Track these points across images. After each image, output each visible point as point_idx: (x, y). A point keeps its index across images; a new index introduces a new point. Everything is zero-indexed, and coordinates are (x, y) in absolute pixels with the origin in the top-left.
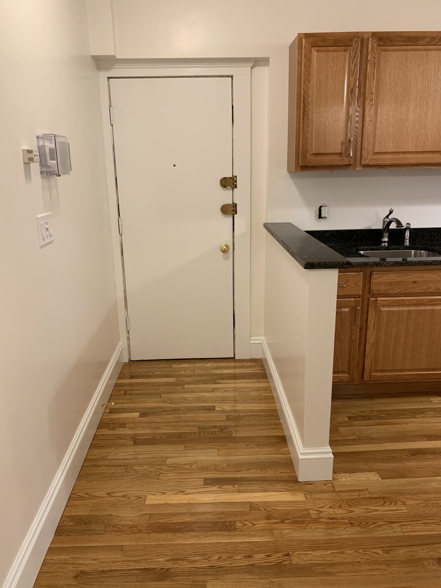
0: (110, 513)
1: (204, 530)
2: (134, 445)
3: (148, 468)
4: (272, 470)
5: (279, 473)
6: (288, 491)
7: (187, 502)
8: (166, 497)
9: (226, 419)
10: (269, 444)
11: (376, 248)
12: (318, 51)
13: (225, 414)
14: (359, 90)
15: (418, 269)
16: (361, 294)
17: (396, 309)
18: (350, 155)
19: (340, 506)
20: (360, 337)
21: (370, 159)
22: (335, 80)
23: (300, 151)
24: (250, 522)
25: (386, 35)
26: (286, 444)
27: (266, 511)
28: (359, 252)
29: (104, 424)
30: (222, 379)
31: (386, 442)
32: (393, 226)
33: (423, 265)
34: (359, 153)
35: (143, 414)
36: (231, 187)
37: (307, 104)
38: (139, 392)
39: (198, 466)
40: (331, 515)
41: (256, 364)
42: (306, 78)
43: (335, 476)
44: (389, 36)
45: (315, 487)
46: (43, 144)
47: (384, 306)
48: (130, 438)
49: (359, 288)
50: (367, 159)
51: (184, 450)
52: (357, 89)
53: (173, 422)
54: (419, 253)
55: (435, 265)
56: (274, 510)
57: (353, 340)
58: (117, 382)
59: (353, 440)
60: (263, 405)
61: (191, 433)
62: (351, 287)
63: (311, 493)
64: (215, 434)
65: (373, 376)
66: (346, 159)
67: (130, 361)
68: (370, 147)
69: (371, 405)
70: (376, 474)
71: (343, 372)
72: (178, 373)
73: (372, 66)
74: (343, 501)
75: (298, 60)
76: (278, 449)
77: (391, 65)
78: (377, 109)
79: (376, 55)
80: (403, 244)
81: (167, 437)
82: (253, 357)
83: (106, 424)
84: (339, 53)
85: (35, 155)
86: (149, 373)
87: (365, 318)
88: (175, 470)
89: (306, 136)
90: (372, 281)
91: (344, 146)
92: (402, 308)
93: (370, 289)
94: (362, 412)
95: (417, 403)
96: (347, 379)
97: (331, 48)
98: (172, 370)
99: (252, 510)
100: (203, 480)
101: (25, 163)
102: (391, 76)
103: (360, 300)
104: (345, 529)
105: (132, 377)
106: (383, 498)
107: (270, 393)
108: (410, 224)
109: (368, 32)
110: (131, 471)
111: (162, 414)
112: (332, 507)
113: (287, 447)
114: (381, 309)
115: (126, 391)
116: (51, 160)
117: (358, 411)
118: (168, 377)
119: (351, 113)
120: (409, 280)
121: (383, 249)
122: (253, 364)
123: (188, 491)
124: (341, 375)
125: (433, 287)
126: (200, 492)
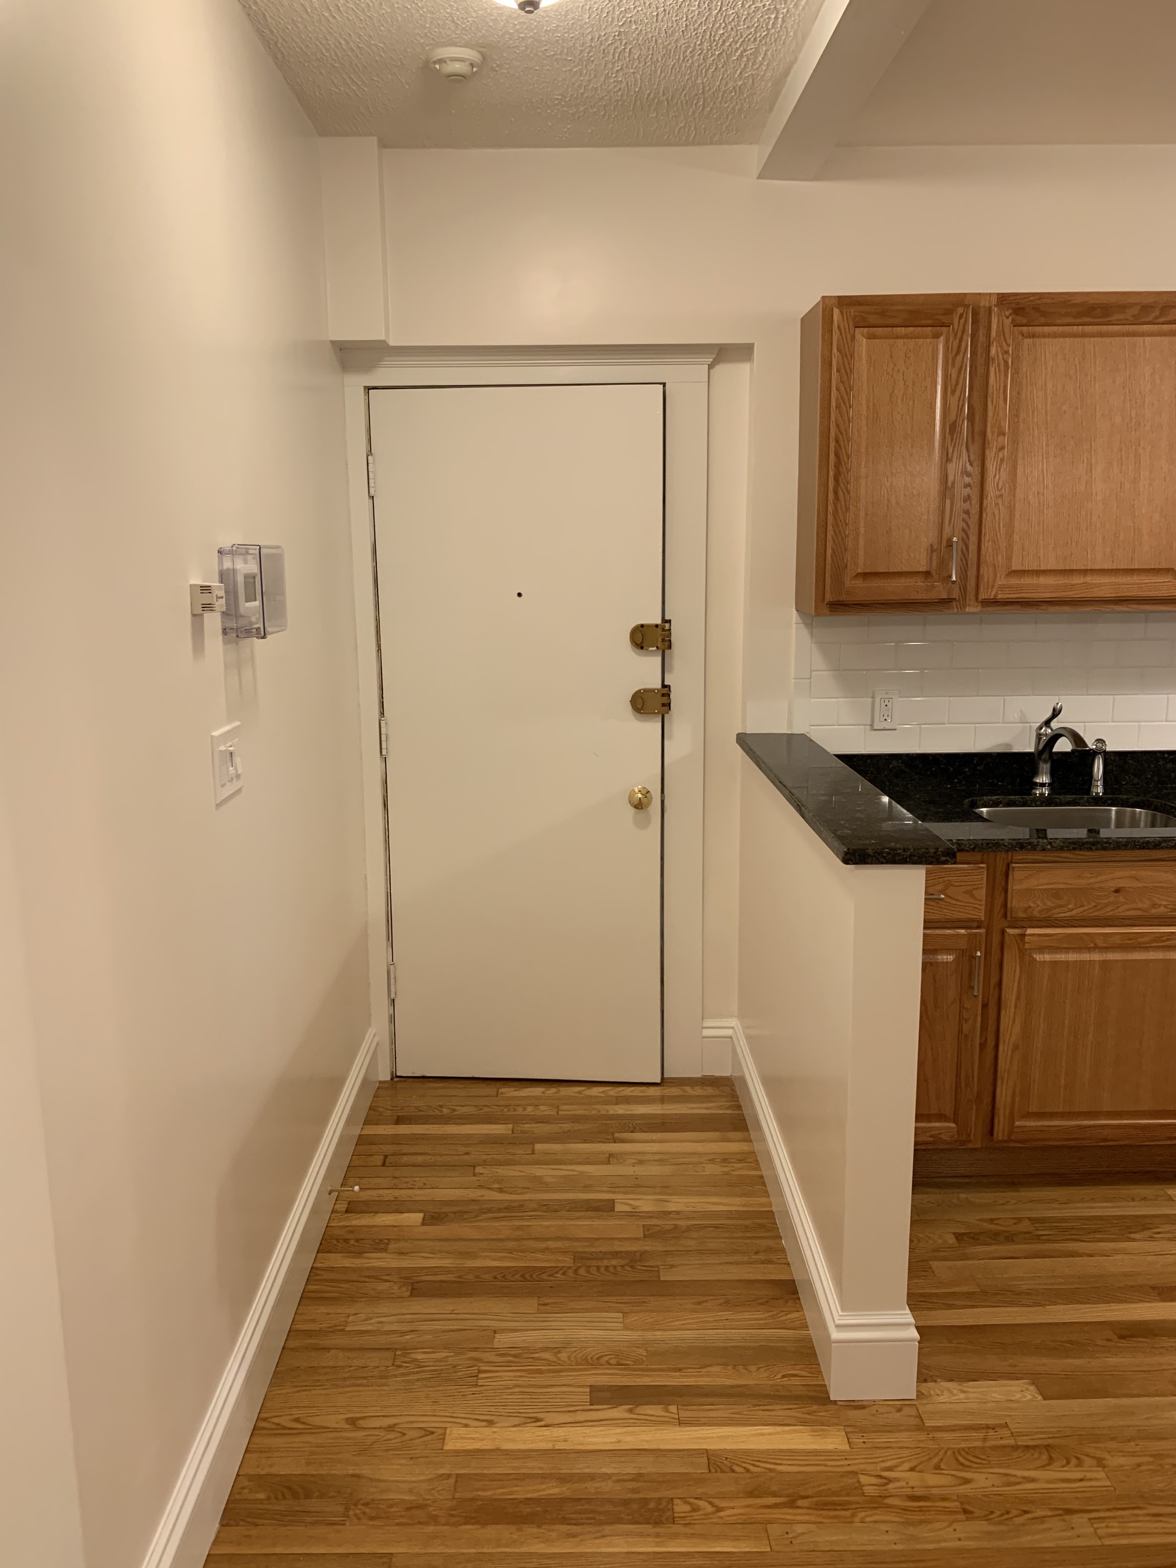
0: (357, 1472)
1: (594, 1519)
2: (411, 1295)
3: (448, 1357)
4: (762, 1369)
5: (779, 1376)
6: (804, 1423)
7: (549, 1446)
8: (494, 1432)
9: (642, 1235)
10: (754, 1300)
11: (1020, 802)
12: (871, 337)
13: (641, 1223)
14: (970, 424)
15: (1127, 859)
16: (983, 919)
17: (1072, 957)
18: (951, 576)
19: (937, 1467)
20: (984, 1028)
21: (1001, 588)
22: (911, 403)
23: (828, 567)
24: (710, 1503)
25: (1032, 301)
26: (797, 1301)
27: (748, 1475)
28: (977, 810)
29: (335, 1242)
30: (631, 1129)
31: (1055, 1304)
32: (1064, 745)
33: (1138, 849)
34: (972, 573)
35: (433, 1217)
36: (657, 647)
37: (845, 457)
38: (420, 1159)
39: (574, 1355)
40: (915, 1489)
41: (717, 1092)
42: (842, 397)
43: (925, 1387)
44: (1039, 302)
45: (873, 1415)
46: (231, 567)
47: (1041, 950)
48: (402, 1278)
49: (979, 903)
50: (993, 586)
51: (538, 1313)
52: (966, 422)
53: (508, 1239)
54: (1128, 814)
55: (1166, 847)
56: (770, 1474)
57: (966, 1036)
58: (362, 1133)
59: (969, 1295)
60: (737, 1200)
61: (557, 1269)
62: (957, 900)
63: (863, 1431)
64: (615, 1274)
65: (1016, 1127)
66: (942, 587)
67: (394, 1076)
68: (1000, 559)
69: (1016, 1204)
70: (1027, 1386)
71: (941, 1117)
72: (516, 1113)
73: (1000, 371)
74: (946, 1452)
75: (822, 356)
76: (777, 1314)
77: (1046, 369)
78: (1014, 468)
79: (1009, 346)
80: (1088, 791)
81: (495, 1278)
82: (708, 1072)
83: (338, 1242)
84: (921, 341)
85: (218, 598)
86: (443, 1109)
87: (994, 980)
88: (517, 1362)
89: (842, 532)
90: (1010, 887)
91: (935, 554)
92: (1088, 955)
93: (1005, 905)
94: (991, 1221)
95: (1133, 1200)
96: (953, 1136)
97: (902, 331)
98: (502, 1103)
99: (713, 1470)
100: (588, 1390)
101: (194, 615)
102: (1046, 394)
103: (980, 934)
104: (949, 1526)
105: (399, 1121)
106: (1047, 1447)
107: (755, 1169)
108: (1104, 742)
109: (991, 294)
110: (406, 1362)
111: (479, 1218)
112: (917, 1469)
113: (800, 1309)
114: (1034, 956)
115: (386, 1157)
116: (246, 601)
117: (981, 1220)
118: (490, 1123)
119: (951, 478)
120: (1102, 885)
121: (1038, 803)
122: (710, 1091)
123: (549, 1418)
124: (937, 1124)
125: (1164, 903)
126: (582, 1422)
